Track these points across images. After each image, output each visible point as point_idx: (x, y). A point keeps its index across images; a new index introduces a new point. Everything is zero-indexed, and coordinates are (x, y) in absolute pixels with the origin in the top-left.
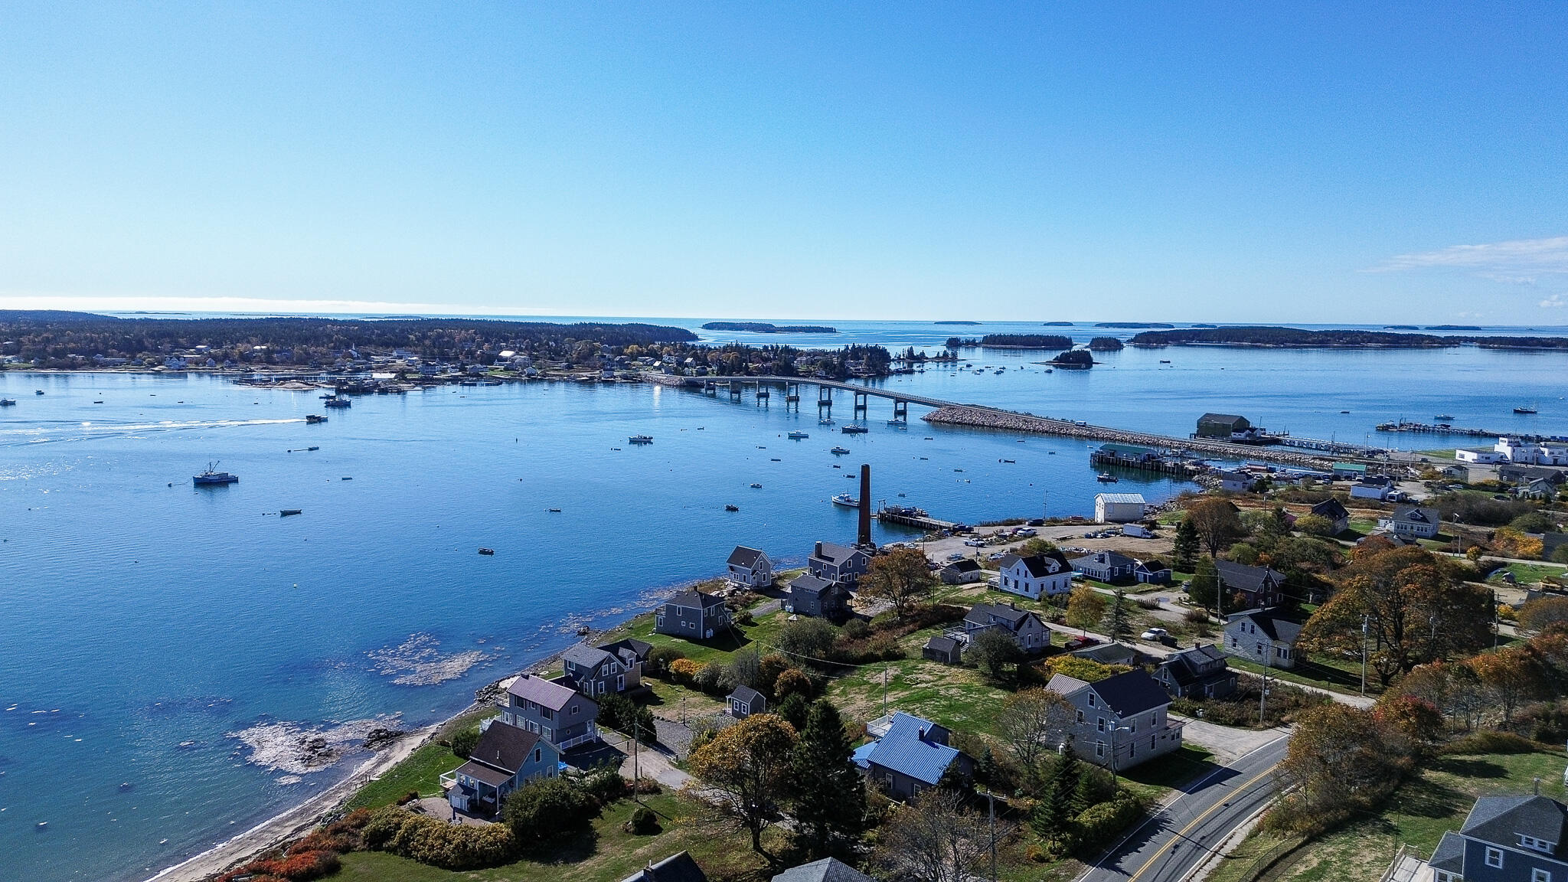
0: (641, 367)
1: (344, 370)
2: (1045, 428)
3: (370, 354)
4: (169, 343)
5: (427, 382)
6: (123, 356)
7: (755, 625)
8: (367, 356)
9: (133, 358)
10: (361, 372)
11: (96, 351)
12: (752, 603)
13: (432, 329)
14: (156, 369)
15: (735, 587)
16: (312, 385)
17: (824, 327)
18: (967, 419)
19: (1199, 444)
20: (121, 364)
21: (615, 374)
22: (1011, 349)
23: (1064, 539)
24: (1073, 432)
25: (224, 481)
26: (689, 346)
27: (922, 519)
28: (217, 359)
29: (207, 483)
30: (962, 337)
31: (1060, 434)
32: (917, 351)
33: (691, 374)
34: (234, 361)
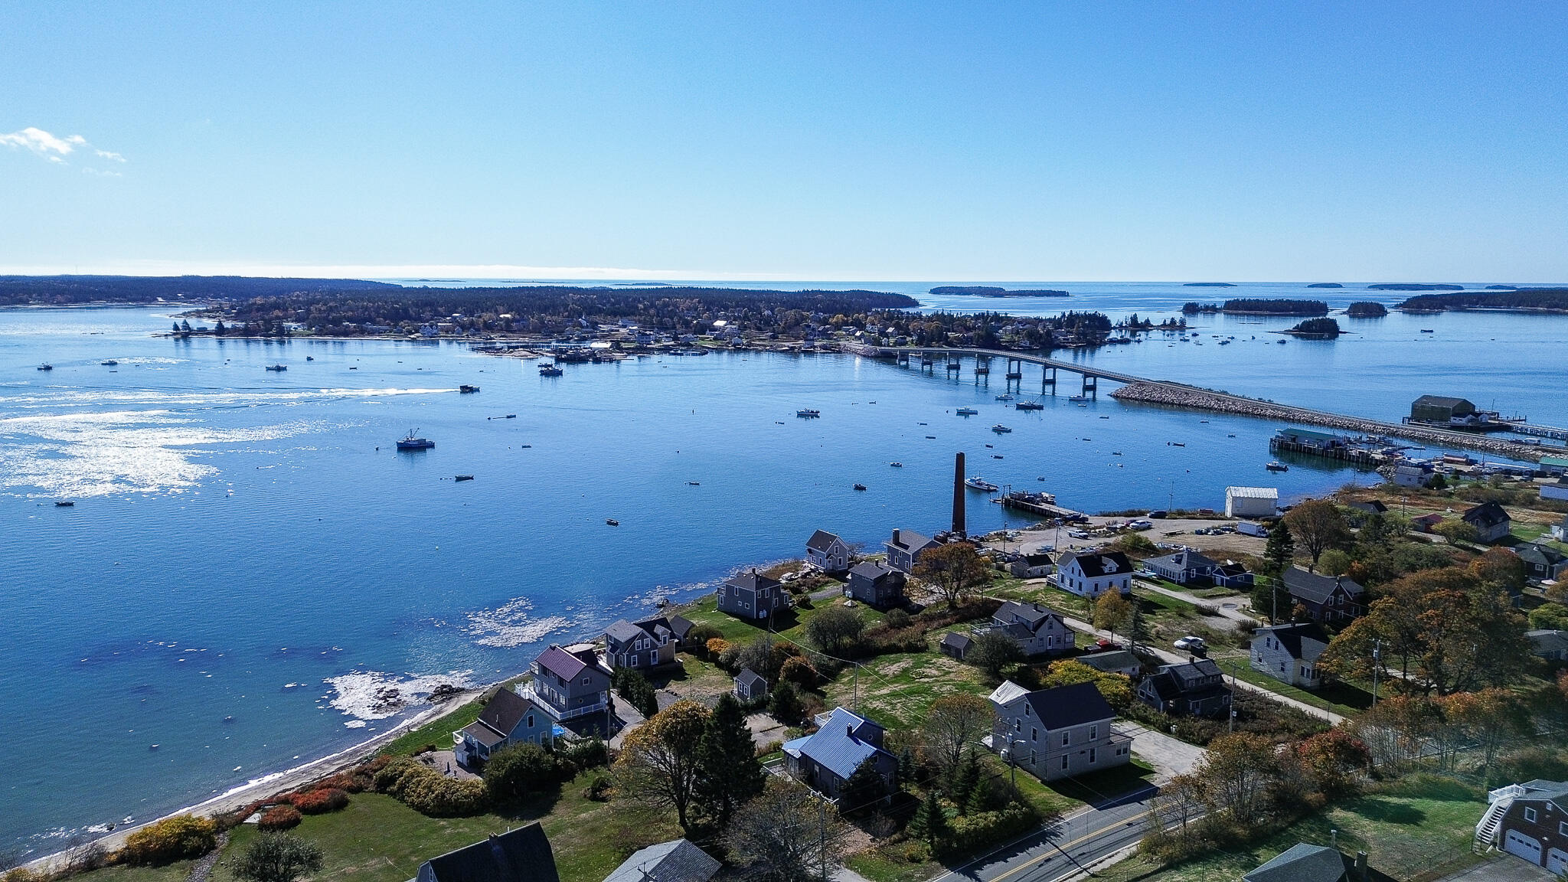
0: (843, 337)
1: (571, 338)
2: (1239, 408)
3: (597, 323)
4: (430, 311)
5: (642, 350)
6: (389, 325)
7: (812, 608)
8: (594, 325)
9: (395, 326)
10: (586, 340)
11: (365, 321)
12: (820, 586)
13: (659, 299)
14: (412, 336)
15: (811, 569)
16: (537, 353)
17: (1056, 290)
18: (1156, 395)
19: (1406, 429)
20: (385, 331)
21: (816, 344)
22: (1255, 315)
23: (1172, 534)
24: (1268, 413)
25: (422, 446)
26: (903, 313)
27: (1045, 506)
28: (464, 328)
29: (406, 448)
30: (1202, 302)
31: (1253, 414)
32: (1141, 320)
33: (889, 344)
34: (478, 330)
